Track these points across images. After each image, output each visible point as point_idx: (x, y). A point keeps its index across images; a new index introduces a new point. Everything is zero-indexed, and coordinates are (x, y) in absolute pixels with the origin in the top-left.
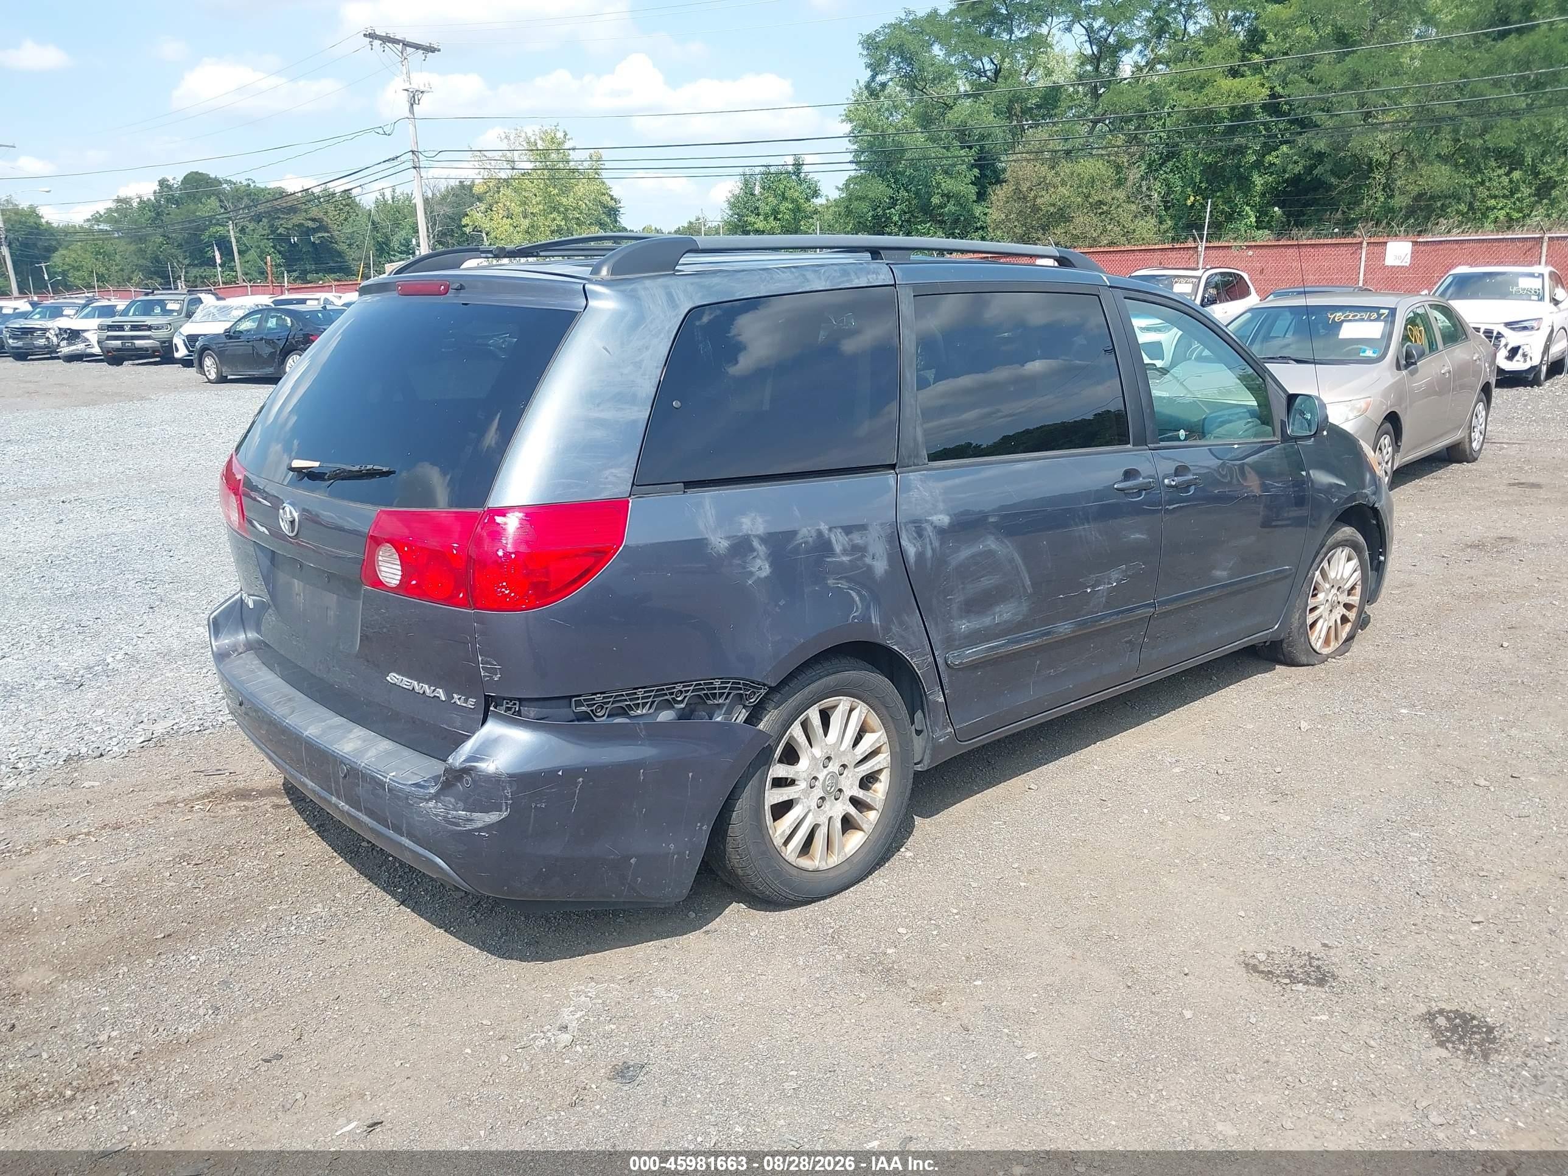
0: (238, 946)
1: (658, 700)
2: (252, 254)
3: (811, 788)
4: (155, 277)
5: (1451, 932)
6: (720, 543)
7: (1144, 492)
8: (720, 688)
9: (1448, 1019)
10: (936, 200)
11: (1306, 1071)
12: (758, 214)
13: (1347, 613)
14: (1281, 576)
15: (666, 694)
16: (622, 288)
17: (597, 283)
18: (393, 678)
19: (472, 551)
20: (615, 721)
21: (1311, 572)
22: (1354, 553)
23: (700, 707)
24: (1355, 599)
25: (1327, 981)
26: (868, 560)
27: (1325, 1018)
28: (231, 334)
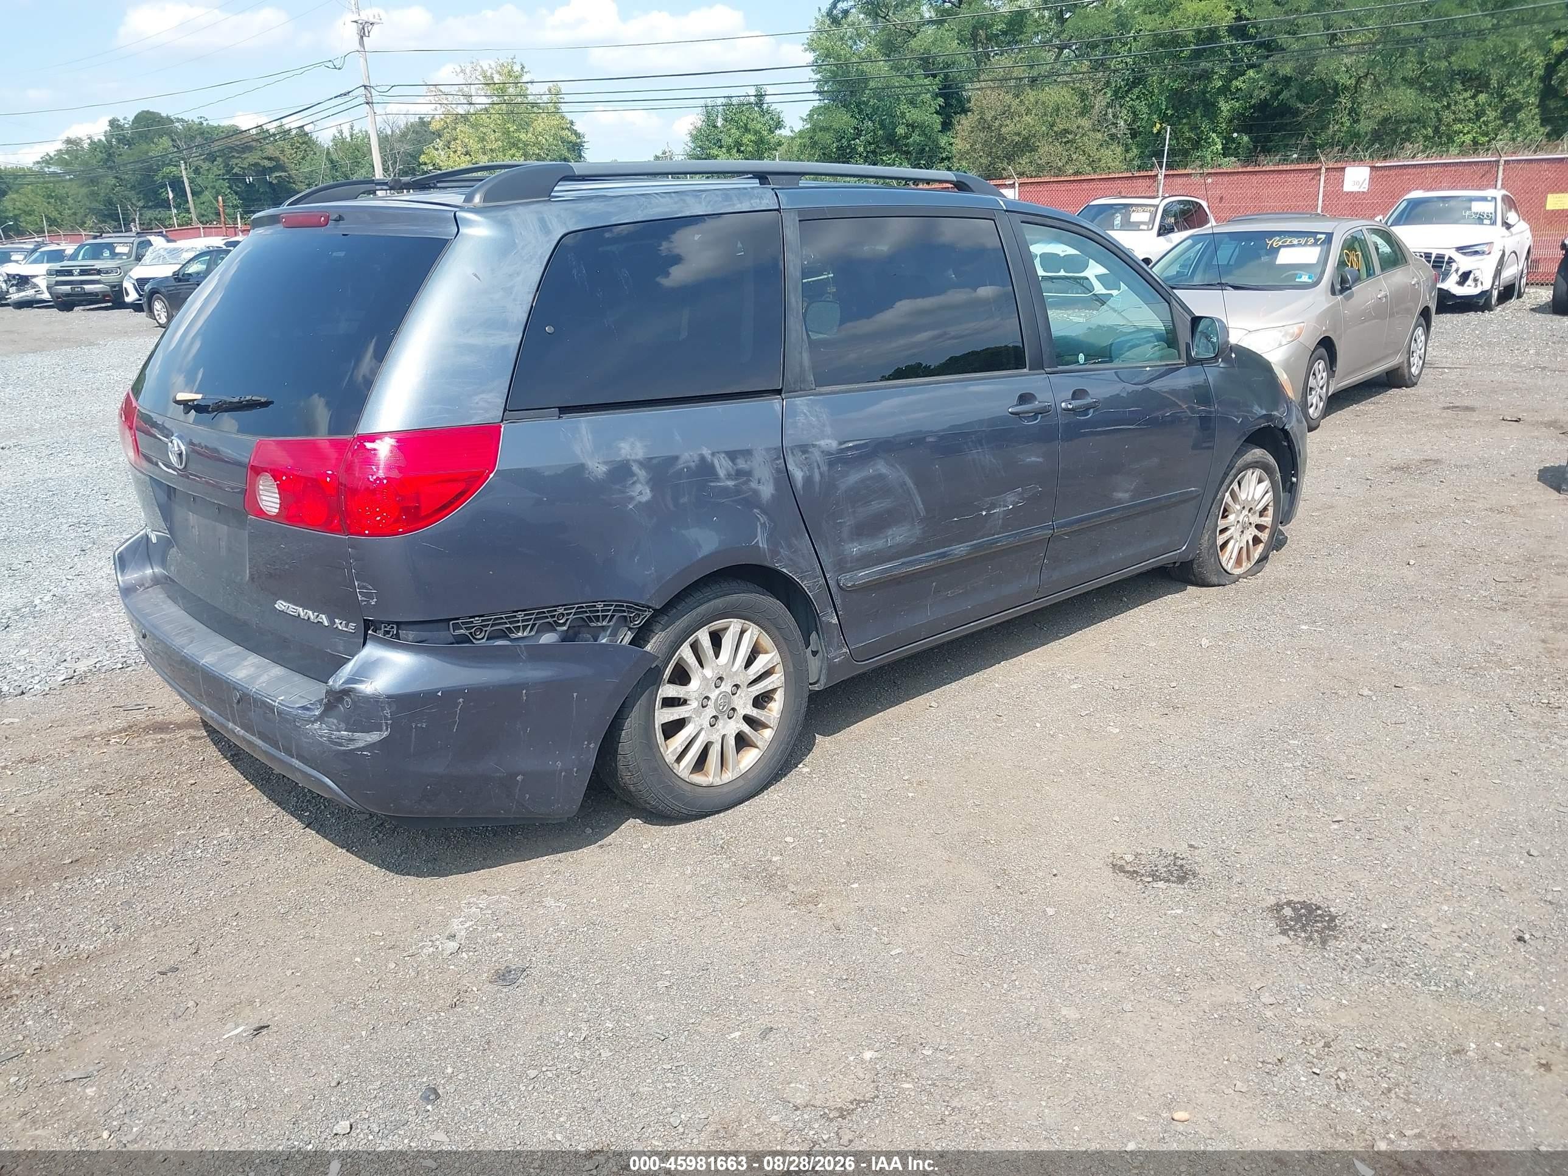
0: (143, 869)
1: (539, 622)
2: (207, 195)
3: (703, 707)
4: (109, 220)
5: (1311, 831)
6: (598, 468)
7: (1040, 416)
8: (602, 611)
9: (1294, 909)
10: (901, 130)
11: (1153, 959)
12: (721, 147)
13: (1259, 534)
14: (1185, 499)
15: (547, 617)
16: (493, 214)
17: (470, 210)
18: (281, 605)
19: (343, 477)
20: (496, 644)
21: (1220, 494)
22: (1265, 475)
23: (583, 629)
24: (1267, 520)
25: (1187, 879)
26: (753, 485)
27: (1179, 911)
28: (180, 276)
